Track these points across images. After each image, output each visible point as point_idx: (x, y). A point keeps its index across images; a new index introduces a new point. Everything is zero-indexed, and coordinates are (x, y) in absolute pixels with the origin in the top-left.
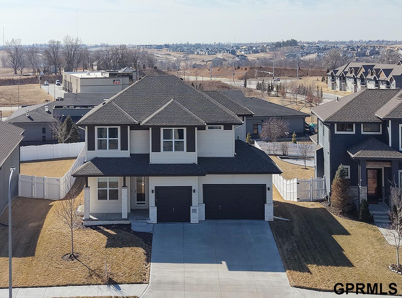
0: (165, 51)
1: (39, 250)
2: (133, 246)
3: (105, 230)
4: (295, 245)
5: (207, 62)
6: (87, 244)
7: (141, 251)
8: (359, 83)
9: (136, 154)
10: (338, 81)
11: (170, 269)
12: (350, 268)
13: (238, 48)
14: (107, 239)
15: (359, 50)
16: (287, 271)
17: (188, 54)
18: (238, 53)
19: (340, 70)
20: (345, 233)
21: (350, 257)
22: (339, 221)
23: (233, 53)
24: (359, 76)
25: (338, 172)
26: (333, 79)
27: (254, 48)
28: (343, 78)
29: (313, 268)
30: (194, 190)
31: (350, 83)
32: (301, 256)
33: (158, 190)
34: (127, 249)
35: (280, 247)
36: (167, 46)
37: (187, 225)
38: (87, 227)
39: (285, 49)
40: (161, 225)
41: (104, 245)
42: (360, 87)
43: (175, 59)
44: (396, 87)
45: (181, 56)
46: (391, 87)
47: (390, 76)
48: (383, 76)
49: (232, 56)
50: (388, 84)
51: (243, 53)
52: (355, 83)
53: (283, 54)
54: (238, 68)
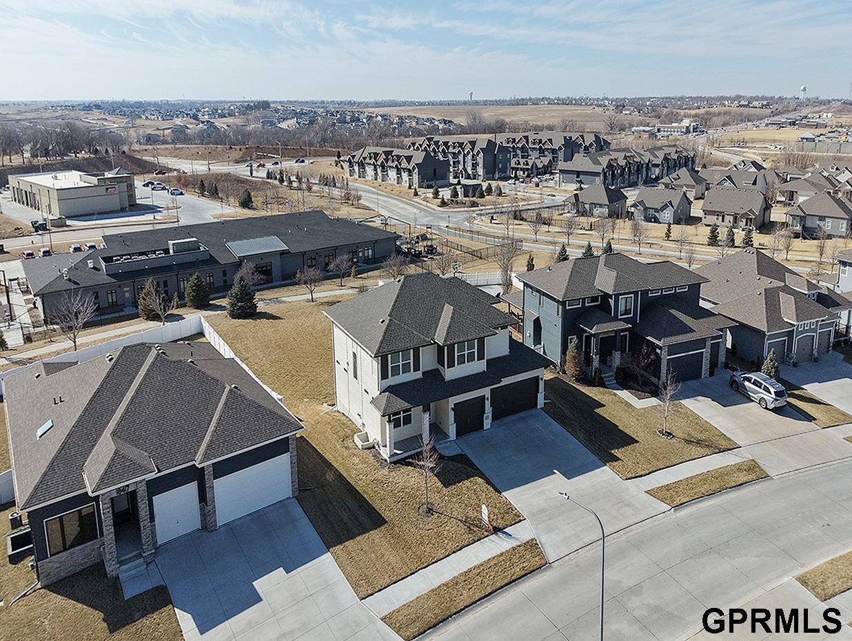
0: (97, 113)
1: (385, 513)
2: (468, 477)
3: (417, 463)
4: (583, 430)
5: (164, 130)
7: (479, 480)
8: (379, 171)
9: (428, 371)
10: (356, 168)
12: (638, 444)
13: (199, 110)
14: (435, 475)
16: (608, 464)
17: (134, 118)
18: (201, 118)
20: (600, 404)
21: (627, 431)
22: (583, 391)
24: (379, 163)
25: (571, 345)
26: (351, 165)
27: (220, 112)
28: (362, 165)
29: (617, 453)
30: (486, 398)
31: (370, 170)
32: (600, 443)
33: (457, 407)
34: (467, 483)
37: (483, 433)
38: (396, 462)
39: (258, 111)
41: (440, 484)
42: (380, 175)
43: (115, 126)
44: (419, 175)
45: (123, 121)
46: (414, 175)
47: (412, 164)
48: (404, 164)
49: (194, 121)
50: (410, 172)
51: (206, 117)
52: (376, 170)
53: (257, 119)
54: (231, 148)
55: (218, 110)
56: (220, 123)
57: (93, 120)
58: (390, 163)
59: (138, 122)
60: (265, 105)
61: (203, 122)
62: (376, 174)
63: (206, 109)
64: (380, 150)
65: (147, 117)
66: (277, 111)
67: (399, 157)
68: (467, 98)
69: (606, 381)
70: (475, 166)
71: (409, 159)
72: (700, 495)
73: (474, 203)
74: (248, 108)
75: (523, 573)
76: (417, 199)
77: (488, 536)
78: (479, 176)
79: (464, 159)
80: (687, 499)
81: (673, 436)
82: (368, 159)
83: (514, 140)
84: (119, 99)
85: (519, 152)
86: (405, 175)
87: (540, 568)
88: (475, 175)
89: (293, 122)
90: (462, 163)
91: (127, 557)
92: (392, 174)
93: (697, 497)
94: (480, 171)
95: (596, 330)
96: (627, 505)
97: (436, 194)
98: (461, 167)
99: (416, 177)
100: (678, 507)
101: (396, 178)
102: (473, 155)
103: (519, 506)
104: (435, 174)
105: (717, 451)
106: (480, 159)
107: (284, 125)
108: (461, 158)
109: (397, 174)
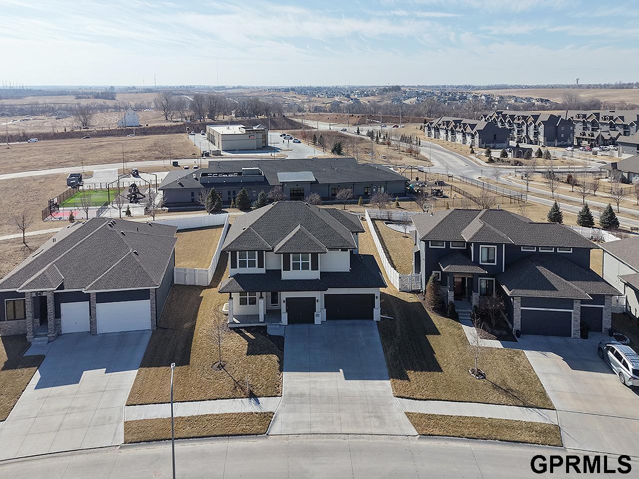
0: (291, 94)
1: (193, 359)
2: (269, 353)
3: (246, 333)
4: (397, 348)
5: (326, 104)
6: (232, 351)
7: (275, 358)
8: (449, 134)
9: (271, 270)
10: (433, 131)
11: (299, 379)
12: (440, 373)
13: (352, 92)
14: (248, 345)
15: (450, 96)
16: (391, 380)
17: (311, 97)
18: (352, 97)
19: (435, 121)
20: (436, 332)
21: (440, 360)
22: (432, 318)
23: (348, 96)
24: (450, 128)
25: (431, 278)
26: (429, 129)
27: (365, 93)
28: (437, 129)
29: (411, 374)
30: (317, 300)
31: (442, 133)
32: (402, 361)
33: (289, 301)
34: (264, 357)
35: (385, 352)
36: (293, 89)
37: (311, 326)
38: (230, 328)
39: (391, 93)
40: (291, 326)
41: (245, 352)
42: (450, 137)
43: (300, 101)
44: (479, 138)
45: (305, 98)
46: (475, 138)
47: (475, 130)
48: (469, 130)
49: (347, 99)
50: (473, 136)
51: (356, 96)
52: (447, 133)
53: (389, 98)
54: (353, 116)
55: (364, 92)
56: (363, 100)
57: (289, 98)
58: (458, 129)
59: (313, 99)
60: (397, 88)
61: (352, 99)
62: (447, 136)
63: (357, 91)
64: (451, 119)
65: (319, 96)
66: (405, 92)
67: (465, 124)
68: (574, 83)
69: (461, 316)
70: (536, 134)
71: (473, 126)
72: (459, 434)
73: (518, 162)
74: (385, 90)
75: (240, 433)
76: (472, 156)
77: (243, 398)
78: (540, 142)
79: (527, 129)
80: (441, 433)
81: (485, 378)
82: (442, 125)
83: (584, 116)
84: (307, 85)
85: (589, 126)
86: (469, 138)
87: (257, 435)
88: (536, 142)
89: (414, 100)
90: (525, 132)
91: (42, 334)
92: (459, 137)
93: (454, 434)
94: (541, 138)
95: (447, 269)
96: (378, 417)
97: (488, 153)
98: (524, 134)
99: (477, 140)
100: (425, 435)
101: (462, 140)
102: (535, 126)
103: (287, 385)
104: (495, 138)
105: (521, 404)
106: (541, 129)
107: (407, 102)
108: (524, 128)
109: (463, 137)
